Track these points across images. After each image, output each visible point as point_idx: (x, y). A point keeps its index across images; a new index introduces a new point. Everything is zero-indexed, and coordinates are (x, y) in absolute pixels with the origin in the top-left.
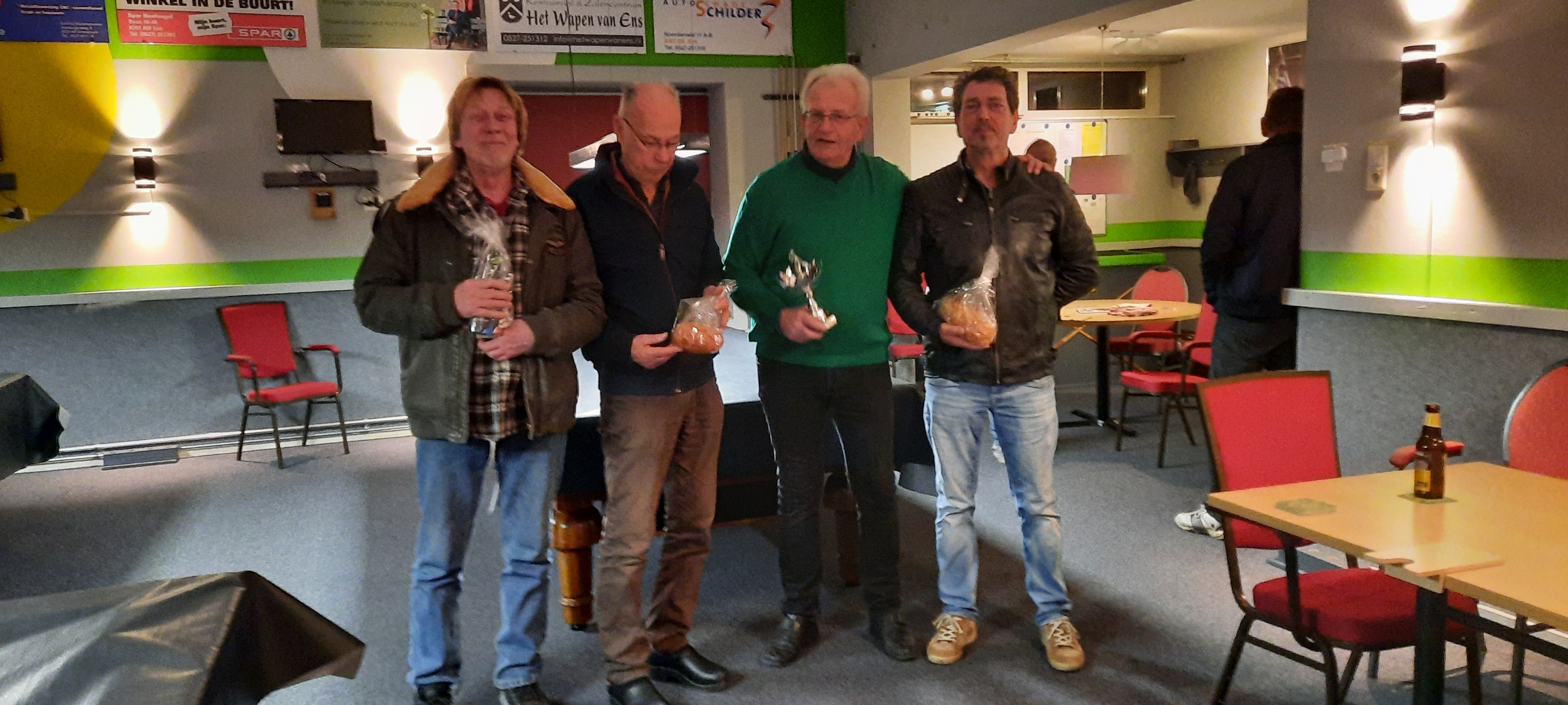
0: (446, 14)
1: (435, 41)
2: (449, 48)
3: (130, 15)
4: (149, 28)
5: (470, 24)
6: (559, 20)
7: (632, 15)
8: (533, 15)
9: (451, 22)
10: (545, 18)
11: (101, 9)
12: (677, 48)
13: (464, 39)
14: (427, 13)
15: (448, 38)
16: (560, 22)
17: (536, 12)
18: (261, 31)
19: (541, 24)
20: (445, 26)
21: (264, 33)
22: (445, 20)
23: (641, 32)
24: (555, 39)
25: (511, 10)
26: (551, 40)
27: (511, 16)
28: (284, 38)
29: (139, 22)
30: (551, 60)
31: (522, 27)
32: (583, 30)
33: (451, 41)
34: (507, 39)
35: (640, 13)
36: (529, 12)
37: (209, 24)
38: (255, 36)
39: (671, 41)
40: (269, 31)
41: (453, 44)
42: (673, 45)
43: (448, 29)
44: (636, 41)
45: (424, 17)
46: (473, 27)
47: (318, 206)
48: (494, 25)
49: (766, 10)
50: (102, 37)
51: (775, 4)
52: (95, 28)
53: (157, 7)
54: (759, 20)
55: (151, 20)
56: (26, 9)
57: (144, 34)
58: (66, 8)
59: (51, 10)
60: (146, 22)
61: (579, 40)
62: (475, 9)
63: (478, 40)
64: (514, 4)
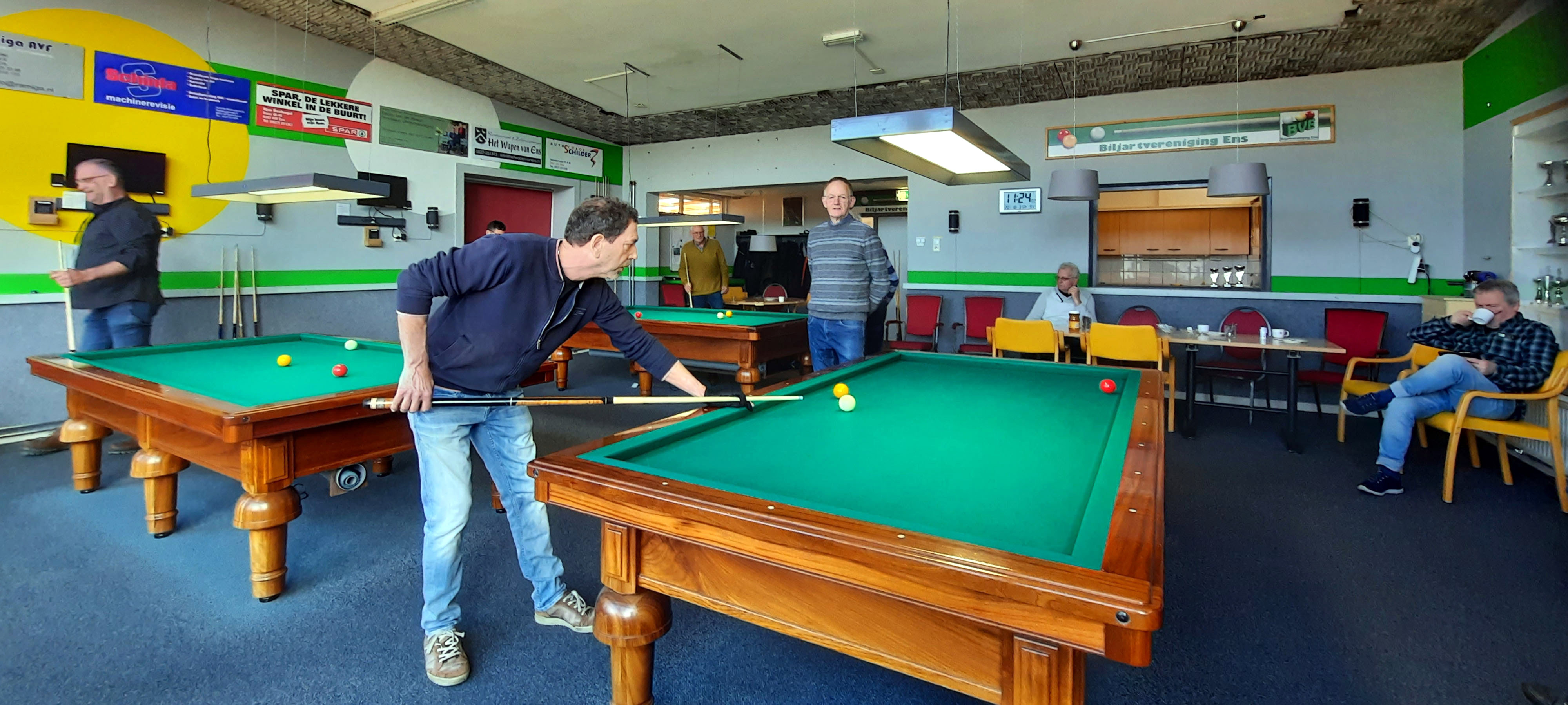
0: (449, 134)
1: (442, 149)
2: (448, 153)
3: (265, 109)
4: (277, 119)
5: (460, 142)
6: (503, 145)
7: (537, 148)
9: (451, 139)
10: (496, 143)
11: (246, 102)
12: (556, 167)
13: (455, 148)
15: (448, 147)
16: (504, 147)
17: (492, 140)
18: (345, 129)
19: (494, 146)
20: (447, 141)
21: (347, 131)
22: (447, 137)
23: (539, 157)
24: (501, 155)
25: (481, 137)
26: (498, 155)
27: (481, 140)
28: (358, 136)
29: (270, 114)
30: (498, 166)
31: (485, 147)
32: (515, 152)
33: (450, 149)
34: (478, 152)
35: (540, 147)
36: (489, 139)
38: (343, 132)
40: (350, 131)
41: (450, 151)
42: (554, 166)
43: (448, 143)
44: (537, 161)
45: (437, 134)
46: (462, 143)
47: (371, 237)
48: (472, 143)
49: (593, 154)
50: (244, 119)
51: (597, 152)
52: (240, 114)
53: (283, 107)
54: (590, 159)
55: (278, 113)
56: (192, 95)
57: (271, 122)
58: (222, 98)
59: (211, 98)
60: (274, 114)
61: (512, 157)
62: (463, 134)
63: (463, 151)
64: (482, 134)
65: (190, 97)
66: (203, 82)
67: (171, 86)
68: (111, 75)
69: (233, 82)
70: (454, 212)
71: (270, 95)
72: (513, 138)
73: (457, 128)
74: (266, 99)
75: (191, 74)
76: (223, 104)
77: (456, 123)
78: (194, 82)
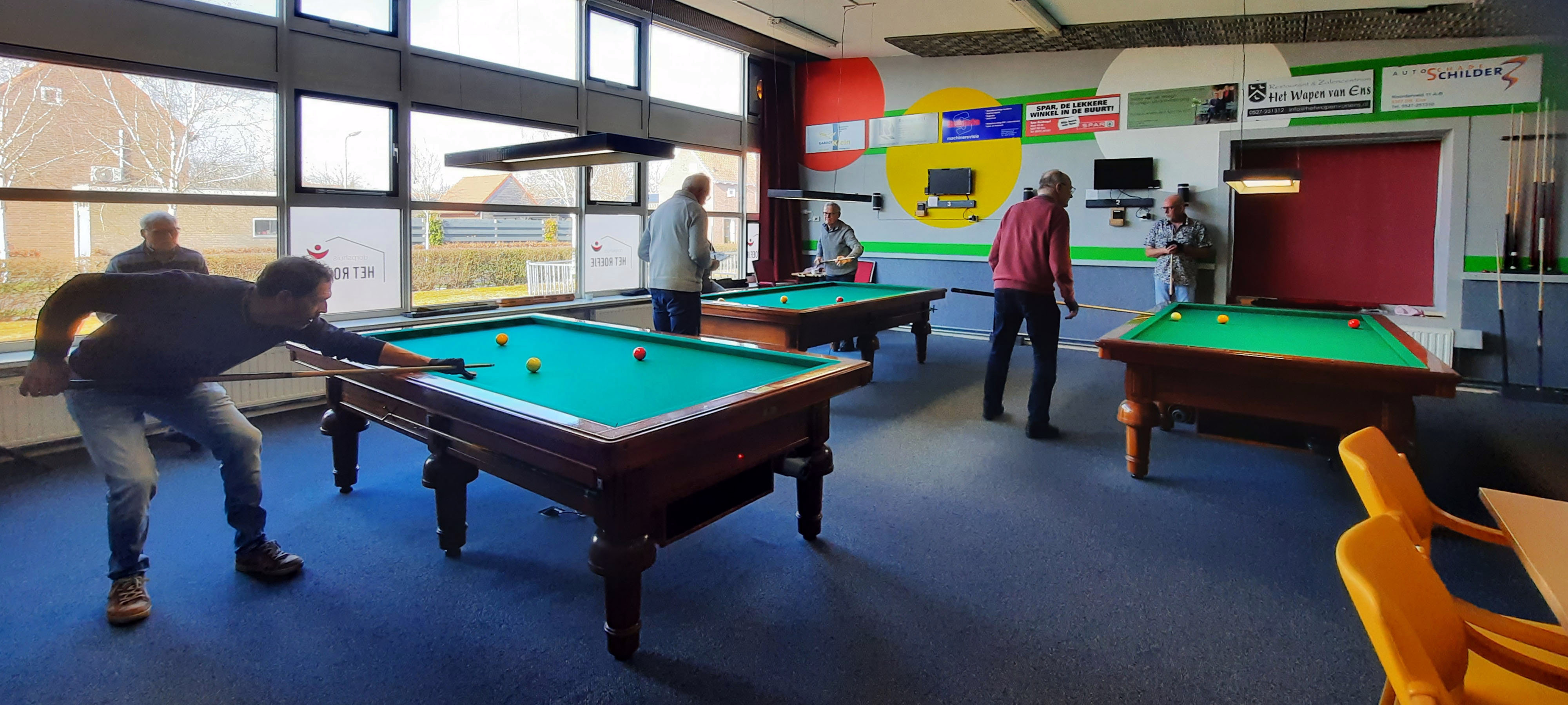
0: (1210, 101)
1: (1200, 120)
2: (1208, 123)
3: (1032, 123)
4: (1039, 128)
5: (1225, 106)
6: (1295, 96)
7: (1361, 86)
8: (1274, 95)
9: (1212, 106)
10: (1283, 96)
11: (1019, 121)
12: (1403, 106)
13: (1220, 115)
14: (1196, 103)
15: (1209, 116)
16: (1296, 98)
17: (1276, 94)
18: (1094, 123)
19: (1280, 100)
20: (1208, 109)
21: (1096, 125)
22: (1207, 106)
23: (1369, 97)
24: (1290, 110)
26: (1287, 110)
27: (1258, 98)
28: (1106, 126)
29: (1035, 126)
31: (1265, 104)
32: (1314, 101)
33: (1211, 118)
34: (1251, 113)
35: (1370, 84)
36: (1271, 94)
37: (1068, 123)
38: (1092, 127)
39: (1398, 102)
40: (1098, 124)
41: (1211, 120)
42: (1400, 104)
43: (1209, 111)
44: (1364, 104)
45: (1193, 106)
46: (1228, 108)
47: (1116, 218)
49: (1511, 67)
50: (1019, 134)
52: (1015, 131)
53: (1045, 117)
54: (1499, 76)
55: (1040, 124)
56: (989, 125)
57: (1036, 131)
58: (1004, 122)
59: (1000, 124)
60: (1038, 125)
61: (1311, 108)
62: (1231, 96)
63: (1230, 116)
64: (1260, 90)
65: (987, 126)
66: (994, 114)
67: (978, 122)
69: (1011, 109)
71: (1035, 111)
72: (1310, 84)
73: (1221, 92)
74: (1033, 115)
75: (987, 111)
76: (1006, 126)
77: (1219, 87)
78: (989, 116)
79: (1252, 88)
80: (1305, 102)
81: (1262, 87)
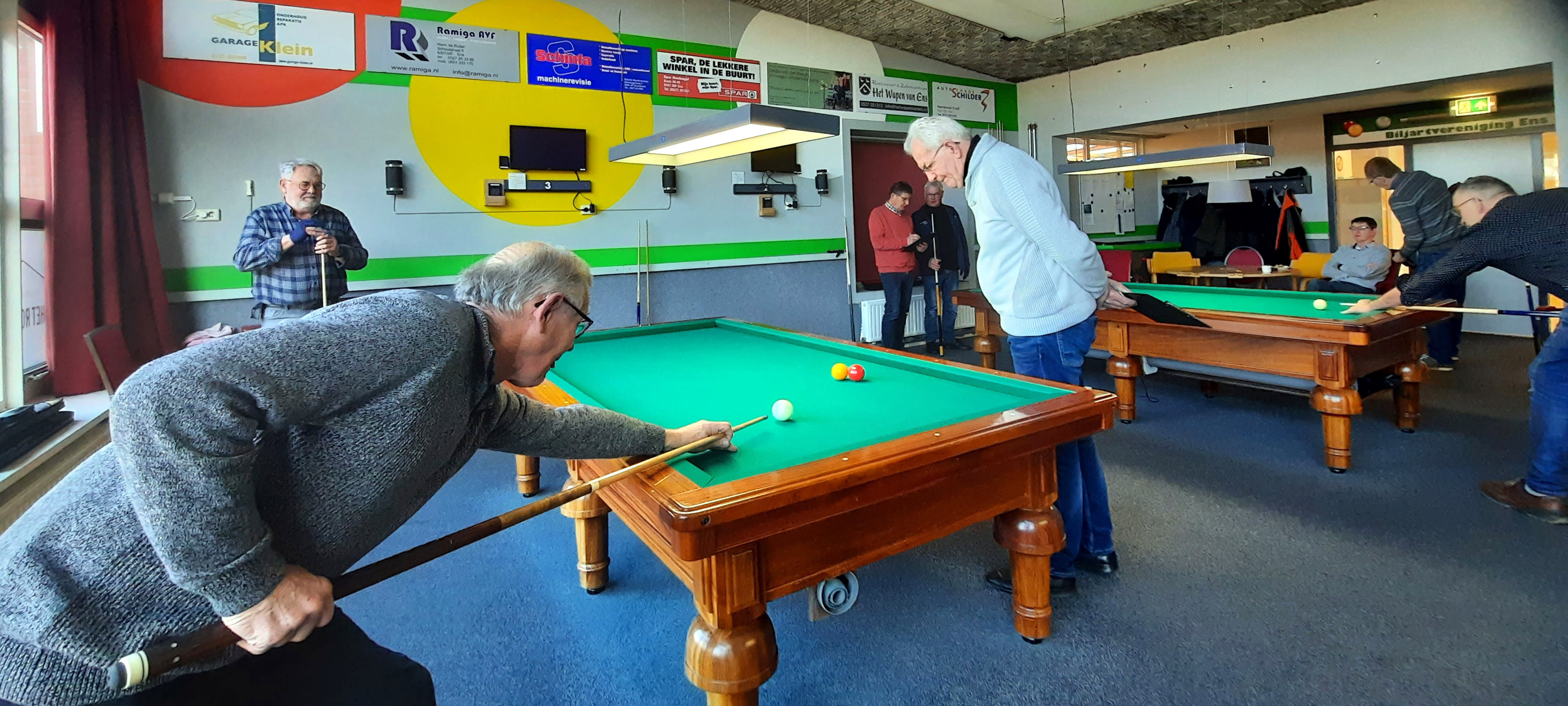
0: (833, 87)
1: (828, 104)
2: (834, 109)
3: (665, 77)
4: (675, 86)
5: (845, 94)
6: (888, 94)
7: (923, 94)
8: (875, 90)
9: (835, 92)
10: (881, 93)
11: (649, 71)
13: (840, 102)
14: (824, 86)
15: (835, 101)
16: (889, 96)
17: (877, 90)
18: (737, 91)
19: (879, 96)
20: (832, 94)
21: (739, 93)
22: (832, 91)
23: (926, 104)
24: (886, 106)
25: (865, 87)
26: (883, 106)
27: (865, 91)
28: (749, 97)
29: (670, 82)
30: (883, 118)
31: (870, 98)
32: (901, 101)
33: (835, 104)
34: (863, 104)
35: (925, 93)
36: (873, 89)
37: (709, 86)
38: (733, 95)
39: (940, 111)
40: (741, 92)
41: (836, 106)
43: (834, 96)
45: (822, 88)
46: (846, 96)
47: (764, 206)
48: (857, 96)
49: (984, 96)
50: (648, 90)
51: (987, 93)
52: (644, 84)
53: (681, 73)
54: (981, 102)
55: (677, 80)
56: (605, 68)
57: (672, 90)
58: (628, 69)
59: (620, 70)
60: (674, 82)
61: (898, 107)
62: (848, 85)
63: (849, 104)
64: (867, 83)
65: (603, 70)
66: (613, 54)
67: (586, 61)
68: (541, 55)
69: (636, 51)
70: (842, 174)
71: (669, 62)
72: (898, 85)
73: (841, 79)
74: (666, 66)
75: (602, 47)
76: (630, 75)
77: (839, 74)
78: (606, 55)
79: (862, 81)
80: (892, 101)
81: (868, 81)
